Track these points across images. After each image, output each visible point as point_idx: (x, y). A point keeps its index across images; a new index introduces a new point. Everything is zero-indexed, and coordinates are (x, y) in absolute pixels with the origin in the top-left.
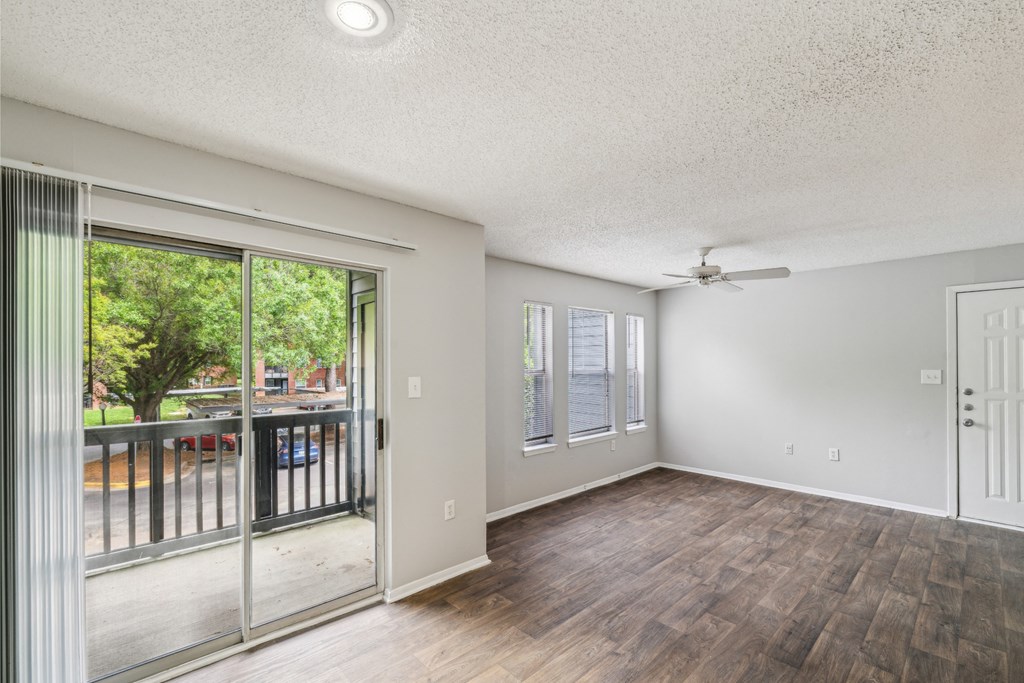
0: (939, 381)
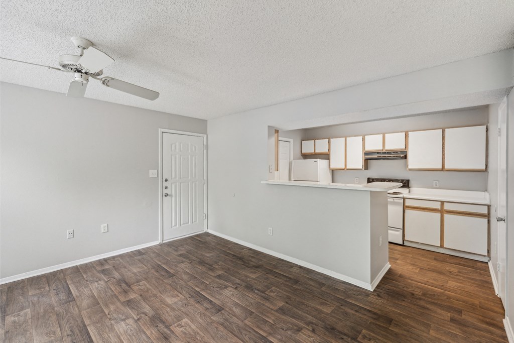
0: (156, 176)
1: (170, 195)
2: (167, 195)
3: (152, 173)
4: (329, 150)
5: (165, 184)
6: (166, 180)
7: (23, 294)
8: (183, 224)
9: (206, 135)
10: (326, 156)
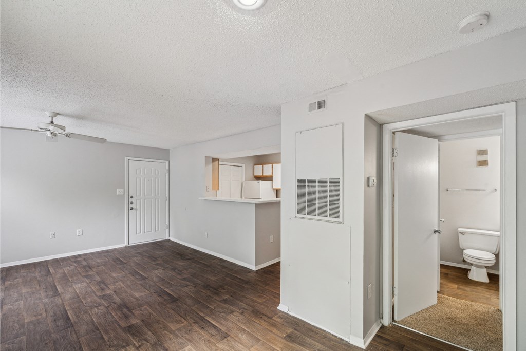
0: (123, 194)
1: (135, 209)
2: (132, 209)
3: (119, 192)
4: (272, 173)
5: (131, 200)
6: (132, 197)
7: (17, 272)
8: (147, 232)
9: (167, 162)
10: (269, 178)
